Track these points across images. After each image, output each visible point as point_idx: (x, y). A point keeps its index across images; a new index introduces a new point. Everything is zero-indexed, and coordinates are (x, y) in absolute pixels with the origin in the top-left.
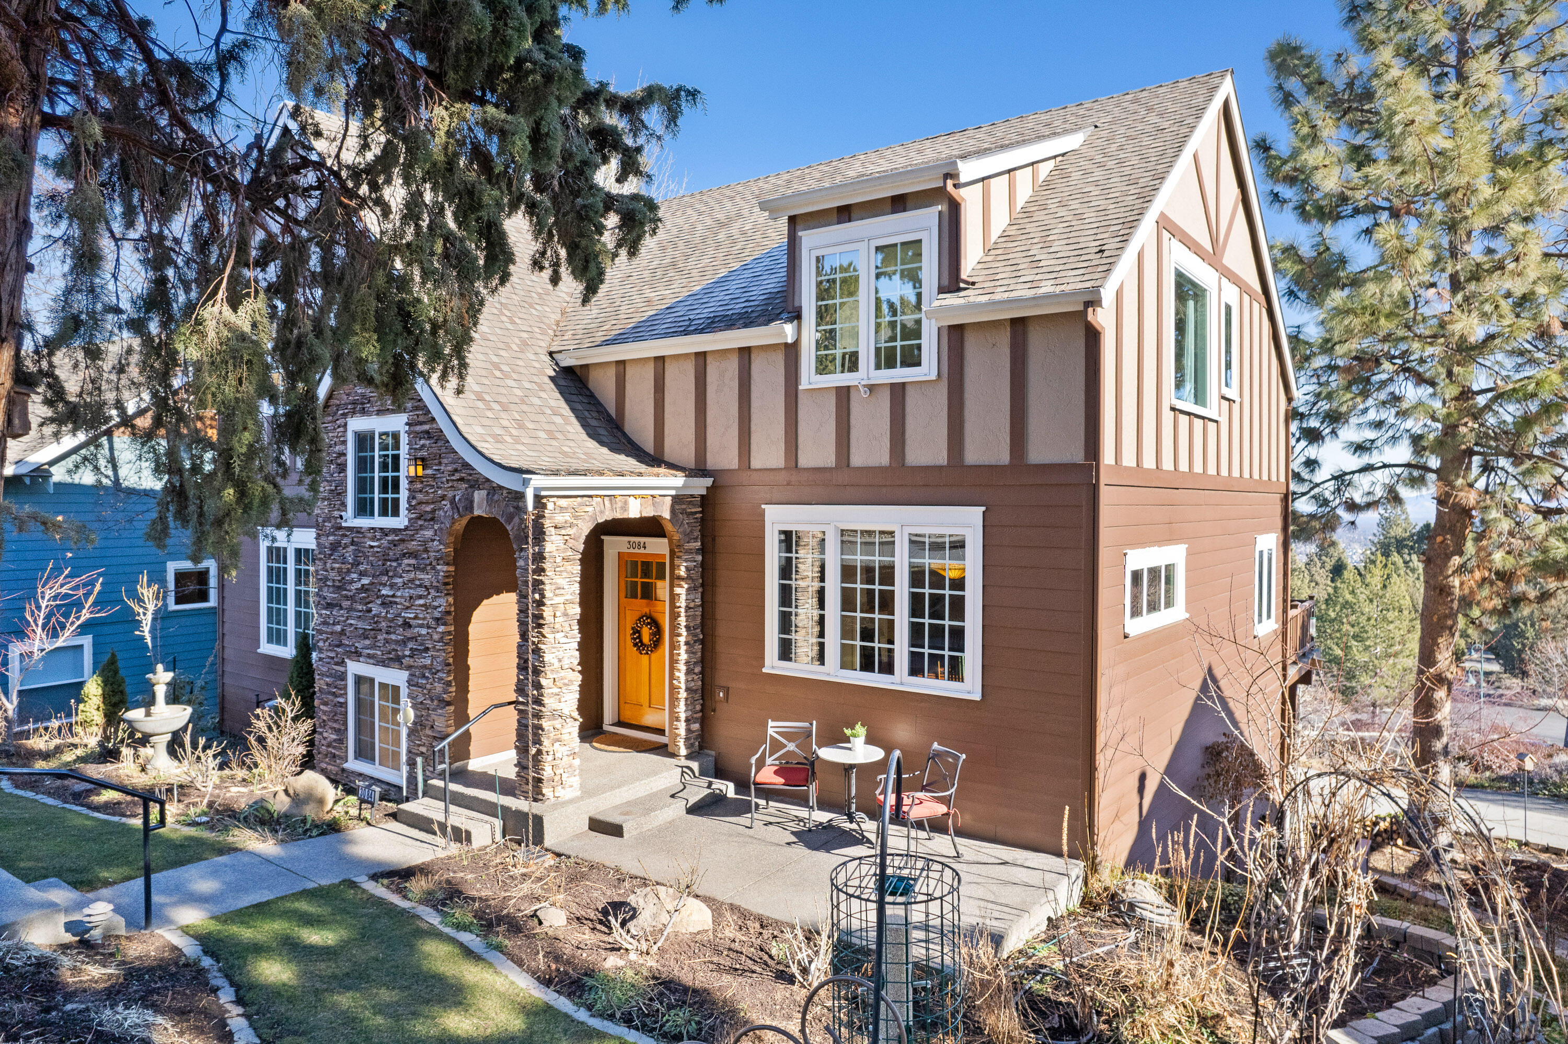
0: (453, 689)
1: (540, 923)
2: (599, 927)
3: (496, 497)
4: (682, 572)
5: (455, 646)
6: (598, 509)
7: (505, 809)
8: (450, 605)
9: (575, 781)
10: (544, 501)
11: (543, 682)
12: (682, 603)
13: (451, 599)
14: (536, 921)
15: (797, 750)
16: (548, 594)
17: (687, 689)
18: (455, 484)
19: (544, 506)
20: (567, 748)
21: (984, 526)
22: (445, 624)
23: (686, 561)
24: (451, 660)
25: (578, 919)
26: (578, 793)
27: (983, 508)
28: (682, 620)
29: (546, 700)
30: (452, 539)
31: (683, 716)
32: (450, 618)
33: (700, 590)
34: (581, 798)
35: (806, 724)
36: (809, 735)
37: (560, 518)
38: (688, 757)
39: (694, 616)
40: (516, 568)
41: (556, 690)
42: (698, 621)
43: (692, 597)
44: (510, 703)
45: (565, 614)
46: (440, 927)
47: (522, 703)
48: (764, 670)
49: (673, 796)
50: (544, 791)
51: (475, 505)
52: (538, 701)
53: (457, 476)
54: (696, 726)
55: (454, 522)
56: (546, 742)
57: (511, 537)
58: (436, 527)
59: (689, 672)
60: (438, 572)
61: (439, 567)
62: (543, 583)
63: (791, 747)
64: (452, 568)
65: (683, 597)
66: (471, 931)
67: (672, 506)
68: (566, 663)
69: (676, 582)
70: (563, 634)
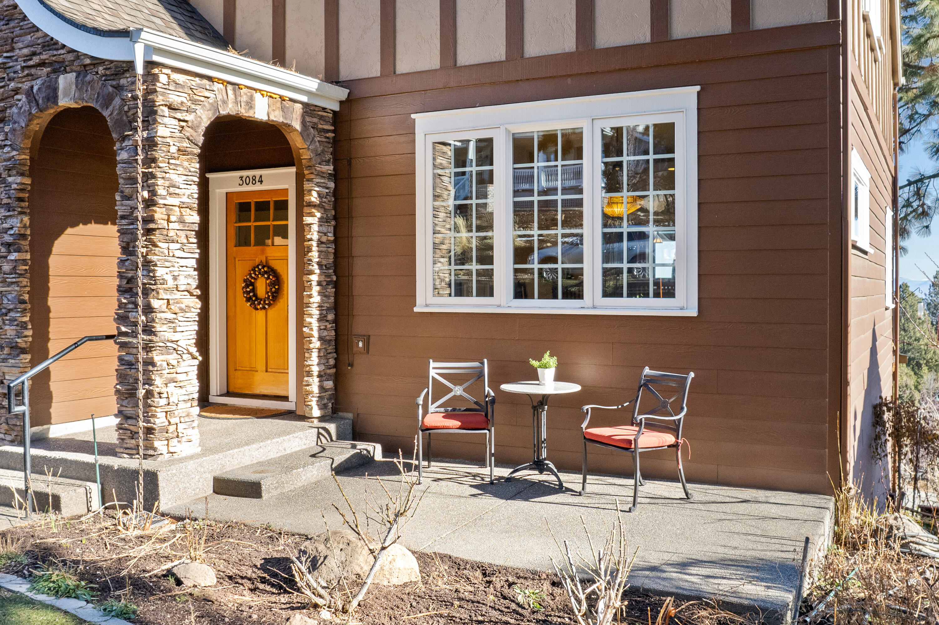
0: (30, 333)
1: (179, 582)
2: (261, 586)
3: (89, 78)
4: (314, 198)
5: (31, 280)
6: (219, 97)
7: (105, 469)
8: (25, 227)
9: (195, 435)
10: (156, 71)
11: (155, 303)
12: (314, 235)
13: (26, 219)
14: (172, 580)
15: (465, 395)
16: (161, 191)
17: (320, 338)
18: (33, 71)
19: (155, 78)
20: (183, 391)
21: (699, 109)
22: (19, 250)
23: (318, 185)
24: (26, 297)
25: (230, 578)
26: (199, 450)
27: (698, 88)
28: (314, 255)
29: (158, 327)
30: (28, 143)
31: (315, 370)
32: (25, 244)
33: (333, 223)
34: (203, 454)
35: (476, 364)
36: (481, 375)
37: (175, 98)
38: (322, 419)
39: (327, 253)
40: (114, 163)
41: (170, 316)
42: (331, 260)
43: (324, 229)
44: (108, 337)
45: (181, 221)
46: (29, 594)
47: (125, 334)
48: (416, 310)
49: (313, 456)
50: (157, 444)
51: (60, 93)
52: (149, 330)
53: (36, 60)
54: (329, 384)
55: (31, 118)
56: (158, 381)
57: (110, 124)
58: (7, 129)
59: (322, 319)
60: (9, 185)
61: (10, 179)
62: (153, 176)
63: (458, 391)
64: (28, 181)
65: (315, 228)
66: (77, 597)
67: (303, 117)
68: (182, 282)
69: (306, 210)
70: (178, 246)
